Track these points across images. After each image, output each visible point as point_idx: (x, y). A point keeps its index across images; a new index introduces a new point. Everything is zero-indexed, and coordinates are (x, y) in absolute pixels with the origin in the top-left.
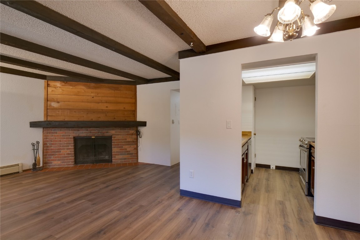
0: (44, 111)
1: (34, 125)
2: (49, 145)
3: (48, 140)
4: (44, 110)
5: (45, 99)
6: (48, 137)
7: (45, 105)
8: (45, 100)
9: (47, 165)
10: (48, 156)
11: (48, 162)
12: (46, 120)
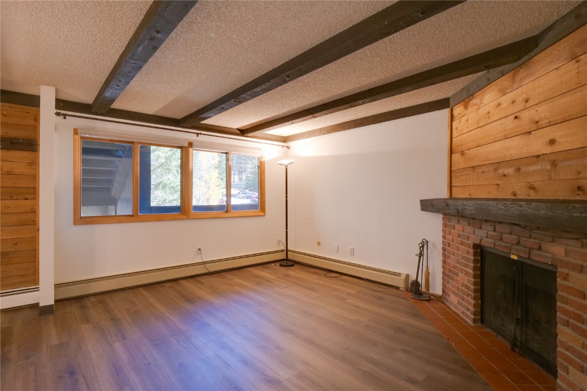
0: (448, 177)
12: (449, 196)
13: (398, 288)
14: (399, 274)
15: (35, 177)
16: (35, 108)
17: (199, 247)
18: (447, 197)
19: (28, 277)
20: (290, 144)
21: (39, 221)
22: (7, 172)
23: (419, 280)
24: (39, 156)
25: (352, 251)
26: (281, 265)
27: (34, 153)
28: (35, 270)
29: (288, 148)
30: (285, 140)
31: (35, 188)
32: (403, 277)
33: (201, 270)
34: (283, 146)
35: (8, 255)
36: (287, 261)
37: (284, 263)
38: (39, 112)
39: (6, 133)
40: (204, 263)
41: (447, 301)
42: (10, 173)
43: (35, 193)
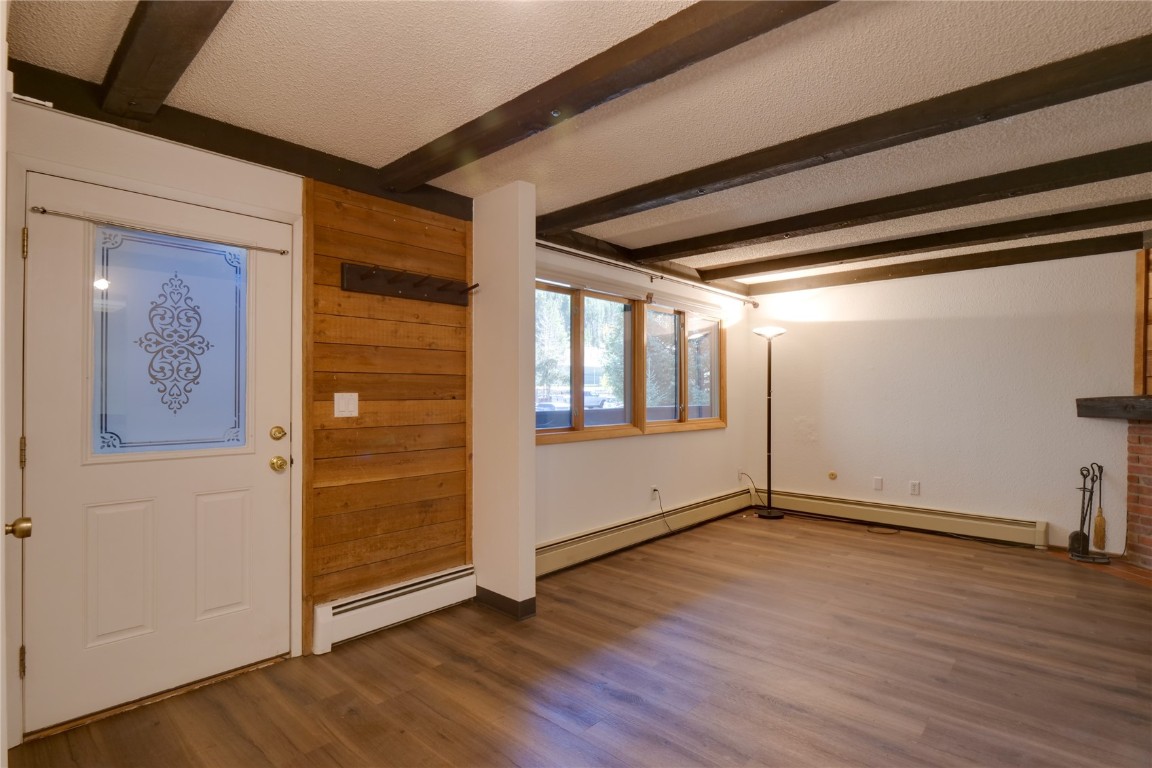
0: (1136, 362)
1: (1089, 408)
2: (1146, 483)
3: (1140, 465)
4: (1136, 356)
5: (1137, 317)
6: (1141, 456)
7: (1137, 339)
8: (1138, 323)
9: (1137, 554)
10: (1139, 524)
11: (1141, 545)
12: (1141, 393)
13: (1032, 547)
14: (1033, 524)
15: (463, 356)
16: (462, 222)
17: (654, 486)
18: (1132, 395)
19: (455, 547)
20: (757, 298)
21: (471, 439)
22: (430, 345)
23: (1086, 531)
24: (470, 314)
25: (917, 487)
26: (761, 516)
27: (462, 308)
28: (465, 535)
29: (756, 305)
30: (749, 290)
31: (464, 376)
32: (1040, 528)
33: (659, 529)
34: (745, 302)
35: (431, 506)
36: (768, 510)
37: (765, 513)
38: (471, 230)
39: (428, 269)
40: (663, 515)
41: (1145, 563)
42: (433, 347)
43: (463, 386)
